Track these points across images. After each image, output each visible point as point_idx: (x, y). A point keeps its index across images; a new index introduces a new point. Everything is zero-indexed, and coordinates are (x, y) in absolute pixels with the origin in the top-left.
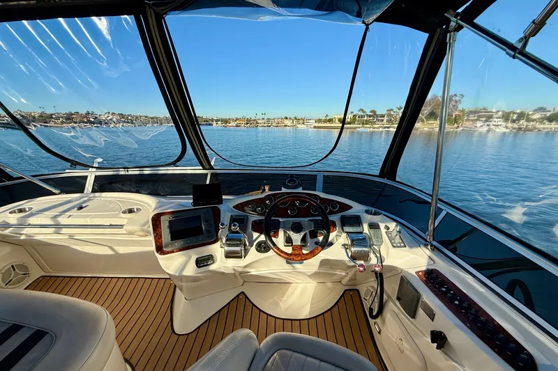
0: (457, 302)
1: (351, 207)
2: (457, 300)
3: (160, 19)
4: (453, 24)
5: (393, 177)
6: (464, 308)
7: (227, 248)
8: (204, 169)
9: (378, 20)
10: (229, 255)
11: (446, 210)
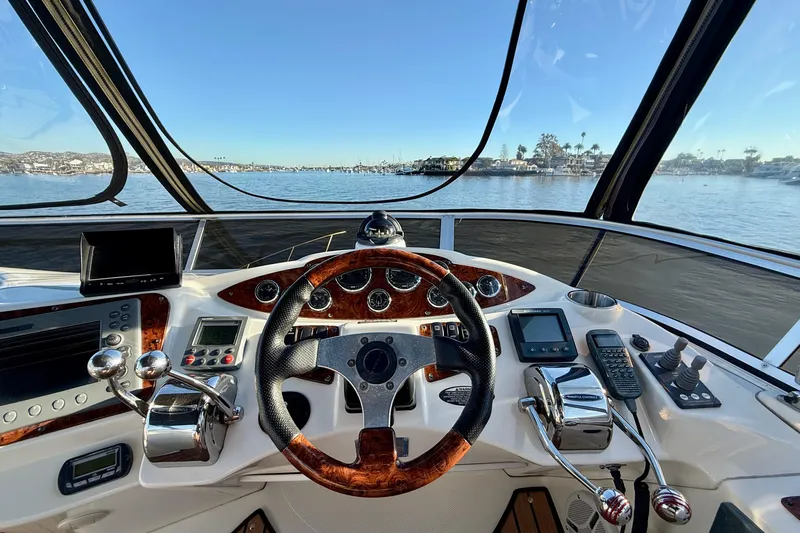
8: (190, 211)
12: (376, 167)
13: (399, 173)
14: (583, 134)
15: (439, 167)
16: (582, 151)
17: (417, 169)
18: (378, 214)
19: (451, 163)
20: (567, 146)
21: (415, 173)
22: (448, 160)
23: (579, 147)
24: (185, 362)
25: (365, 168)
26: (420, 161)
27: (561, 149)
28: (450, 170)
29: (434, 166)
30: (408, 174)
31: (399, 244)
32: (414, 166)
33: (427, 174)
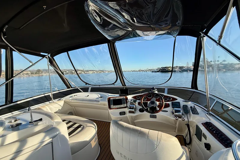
0: (215, 132)
1: (177, 99)
2: (215, 131)
3: (113, 44)
4: (202, 35)
5: (197, 89)
6: (217, 134)
7: (129, 110)
8: (123, 86)
9: (178, 35)
10: (130, 112)
11: (217, 100)
12: (145, 70)
13: (153, 72)
14: (219, 57)
16: (219, 63)
17: (158, 70)
18: (153, 88)
19: (169, 68)
20: (211, 62)
21: (157, 72)
22: (168, 68)
23: (218, 61)
24: (130, 104)
25: (142, 71)
26: (159, 68)
27: (210, 62)
28: (169, 70)
29: (164, 69)
30: (155, 72)
31: (156, 92)
33: (161, 72)
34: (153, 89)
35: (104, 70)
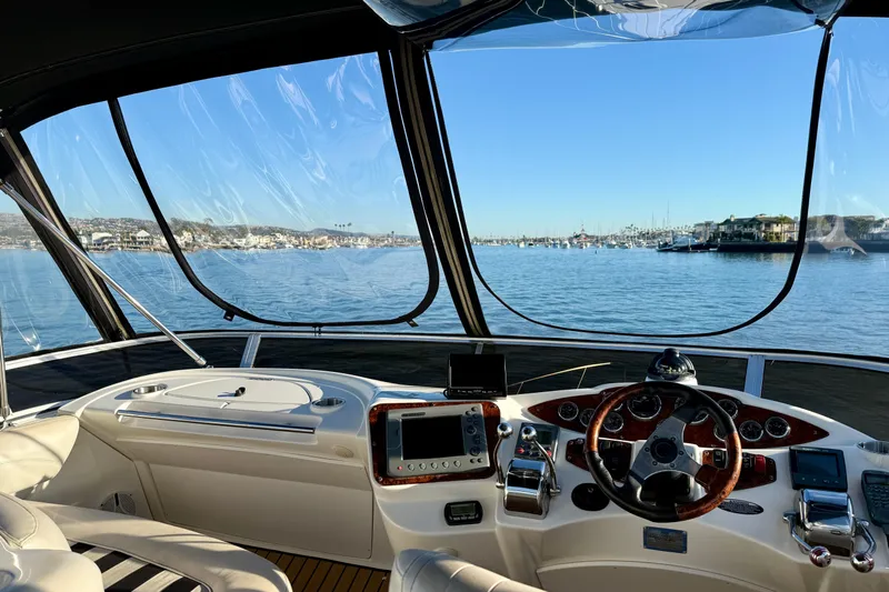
1: (822, 434)
3: (419, 56)
7: (508, 490)
8: (470, 333)
9: (847, 11)
10: (513, 505)
12: (615, 237)
13: (665, 248)
15: (750, 236)
17: (702, 240)
18: (670, 353)
19: (776, 229)
21: (697, 248)
22: (769, 223)
24: (518, 451)
25: (596, 240)
26: (708, 224)
28: (775, 241)
29: (739, 235)
30: (684, 249)
31: (691, 382)
32: (695, 235)
33: (722, 250)
34: (669, 358)
35: (346, 229)
